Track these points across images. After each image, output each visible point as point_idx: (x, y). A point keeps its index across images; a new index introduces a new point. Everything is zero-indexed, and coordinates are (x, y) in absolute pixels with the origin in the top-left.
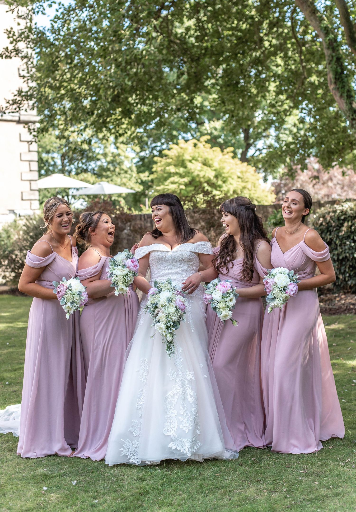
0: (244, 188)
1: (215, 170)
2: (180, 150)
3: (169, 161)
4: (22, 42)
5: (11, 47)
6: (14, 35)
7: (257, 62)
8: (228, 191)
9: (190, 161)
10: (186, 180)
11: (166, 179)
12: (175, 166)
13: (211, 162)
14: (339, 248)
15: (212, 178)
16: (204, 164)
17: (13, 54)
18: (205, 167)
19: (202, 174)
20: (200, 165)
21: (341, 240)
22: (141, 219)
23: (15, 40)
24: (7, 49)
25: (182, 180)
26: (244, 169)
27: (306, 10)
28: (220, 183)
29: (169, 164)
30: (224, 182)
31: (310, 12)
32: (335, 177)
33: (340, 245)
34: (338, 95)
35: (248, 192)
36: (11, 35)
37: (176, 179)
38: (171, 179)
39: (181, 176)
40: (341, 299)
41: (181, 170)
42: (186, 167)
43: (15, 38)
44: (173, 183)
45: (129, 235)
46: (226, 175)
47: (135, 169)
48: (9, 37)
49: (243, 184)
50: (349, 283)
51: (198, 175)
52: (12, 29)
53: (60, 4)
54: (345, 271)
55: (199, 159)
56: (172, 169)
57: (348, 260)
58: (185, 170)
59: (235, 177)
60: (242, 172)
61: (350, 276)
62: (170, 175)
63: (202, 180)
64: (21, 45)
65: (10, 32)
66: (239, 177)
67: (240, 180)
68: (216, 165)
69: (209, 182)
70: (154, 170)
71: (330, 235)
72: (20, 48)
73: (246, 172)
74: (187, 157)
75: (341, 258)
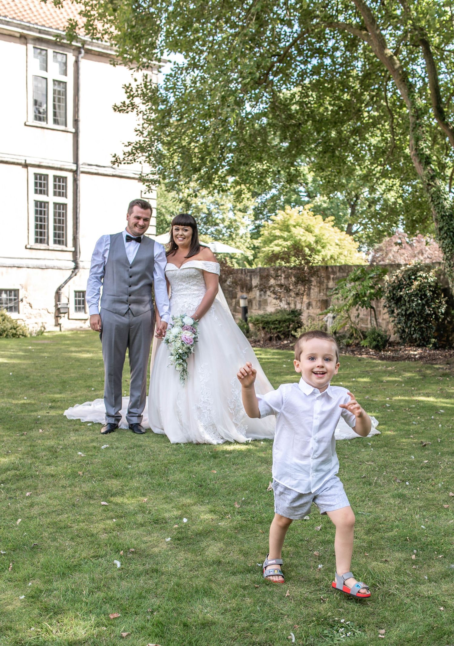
0: (341, 254)
1: (316, 236)
2: (286, 216)
3: (276, 225)
4: (138, 98)
5: (128, 102)
6: (131, 90)
7: (355, 131)
8: (326, 256)
9: (295, 226)
10: (289, 243)
11: (271, 242)
12: (281, 230)
13: (312, 228)
14: (407, 304)
15: (312, 243)
16: (307, 230)
17: (130, 108)
18: (307, 232)
19: (303, 239)
20: (303, 230)
21: (410, 297)
22: (242, 273)
23: (132, 96)
24: (124, 103)
25: (285, 244)
26: (342, 237)
27: (397, 78)
28: (319, 248)
29: (275, 228)
30: (323, 247)
31: (400, 80)
32: (426, 251)
33: (409, 302)
34: (418, 161)
35: (344, 258)
36: (128, 91)
37: (280, 242)
38: (276, 242)
39: (285, 240)
40: (406, 350)
41: (285, 234)
42: (289, 232)
43: (132, 93)
44: (276, 245)
45: (230, 286)
46: (325, 241)
47: (249, 236)
48: (126, 92)
49: (340, 251)
50: (414, 336)
51: (300, 239)
52: (130, 85)
53: (175, 63)
54: (411, 325)
55: (303, 225)
56: (277, 233)
57: (415, 316)
58: (289, 234)
59: (334, 244)
60: (340, 240)
61: (415, 330)
62: (276, 238)
63: (303, 244)
64: (137, 101)
65: (128, 88)
66: (337, 245)
67: (337, 247)
68: (317, 231)
69: (309, 246)
70: (261, 233)
71: (401, 291)
72: (136, 104)
73: (344, 240)
74: (292, 222)
75: (408, 313)
